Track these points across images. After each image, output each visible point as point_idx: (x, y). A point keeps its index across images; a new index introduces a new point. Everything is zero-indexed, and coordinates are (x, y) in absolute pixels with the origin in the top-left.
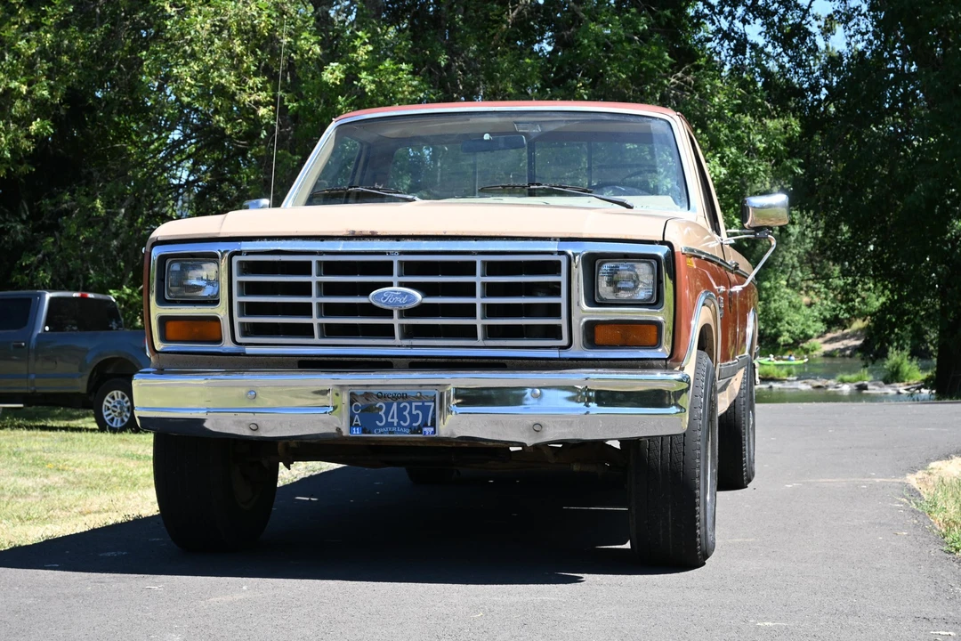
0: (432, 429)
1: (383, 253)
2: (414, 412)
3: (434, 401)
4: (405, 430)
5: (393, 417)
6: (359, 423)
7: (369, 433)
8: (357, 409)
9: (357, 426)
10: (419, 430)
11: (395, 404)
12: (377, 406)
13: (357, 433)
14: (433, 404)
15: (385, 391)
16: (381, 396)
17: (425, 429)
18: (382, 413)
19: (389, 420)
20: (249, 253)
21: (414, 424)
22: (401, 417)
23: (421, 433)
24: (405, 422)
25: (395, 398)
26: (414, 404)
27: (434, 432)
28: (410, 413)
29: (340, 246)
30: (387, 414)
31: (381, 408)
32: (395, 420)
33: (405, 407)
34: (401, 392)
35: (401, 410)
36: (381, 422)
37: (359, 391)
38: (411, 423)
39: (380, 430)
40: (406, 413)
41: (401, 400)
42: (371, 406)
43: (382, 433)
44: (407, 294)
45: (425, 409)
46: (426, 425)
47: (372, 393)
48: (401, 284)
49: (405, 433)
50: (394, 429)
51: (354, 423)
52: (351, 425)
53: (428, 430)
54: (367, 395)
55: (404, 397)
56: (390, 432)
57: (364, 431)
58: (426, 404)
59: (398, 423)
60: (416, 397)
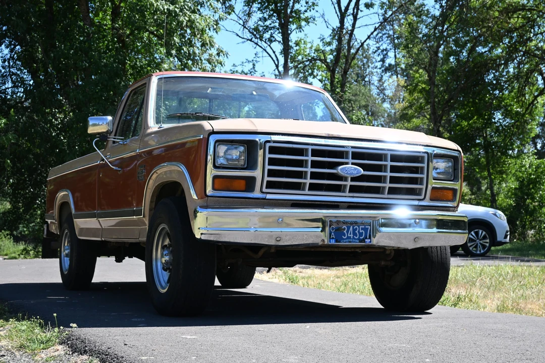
0: (370, 240)
1: (343, 147)
2: (361, 231)
3: (370, 226)
4: (356, 241)
5: (350, 234)
6: (334, 237)
7: (339, 242)
8: (333, 229)
9: (333, 238)
10: (363, 241)
11: (351, 227)
12: (343, 228)
13: (333, 242)
14: (369, 227)
15: (347, 220)
16: (344, 223)
17: (366, 240)
18: (345, 232)
19: (349, 235)
20: (275, 142)
21: (361, 238)
22: (355, 234)
23: (364, 242)
24: (356, 236)
25: (352, 223)
26: (361, 227)
27: (370, 242)
28: (359, 232)
29: (322, 141)
30: (347, 232)
31: (344, 229)
32: (352, 235)
33: (356, 228)
34: (354, 220)
35: (354, 230)
36: (345, 236)
37: (334, 220)
38: (359, 237)
39: (344, 241)
40: (357, 232)
41: (354, 225)
42: (340, 228)
43: (345, 242)
44: (357, 169)
45: (366, 230)
46: (366, 238)
47: (340, 221)
48: (353, 164)
49: (356, 242)
50: (351, 240)
51: (332, 237)
52: (330, 238)
53: (368, 241)
54: (338, 222)
55: (356, 223)
56: (350, 242)
57: (336, 241)
58: (366, 227)
59: (353, 237)
60: (362, 223)
